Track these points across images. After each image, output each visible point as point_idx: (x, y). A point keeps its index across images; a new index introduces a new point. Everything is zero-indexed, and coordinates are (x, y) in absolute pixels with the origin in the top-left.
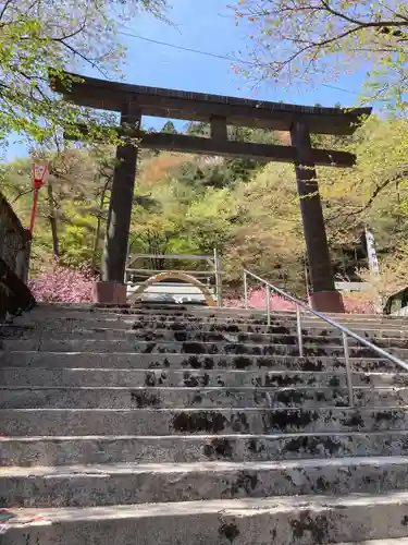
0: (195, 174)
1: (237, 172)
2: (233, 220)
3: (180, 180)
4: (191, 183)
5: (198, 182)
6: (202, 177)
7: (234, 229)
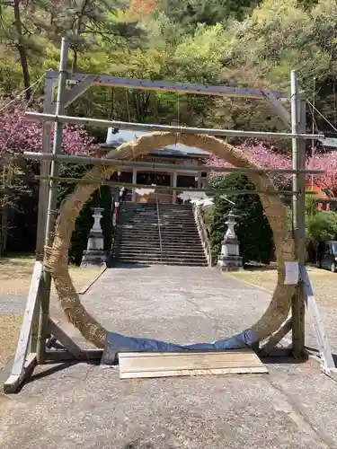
0: (185, 9)
1: (232, 9)
2: (225, 63)
3: (168, 15)
4: (180, 19)
5: (188, 19)
6: (192, 13)
7: (226, 73)
